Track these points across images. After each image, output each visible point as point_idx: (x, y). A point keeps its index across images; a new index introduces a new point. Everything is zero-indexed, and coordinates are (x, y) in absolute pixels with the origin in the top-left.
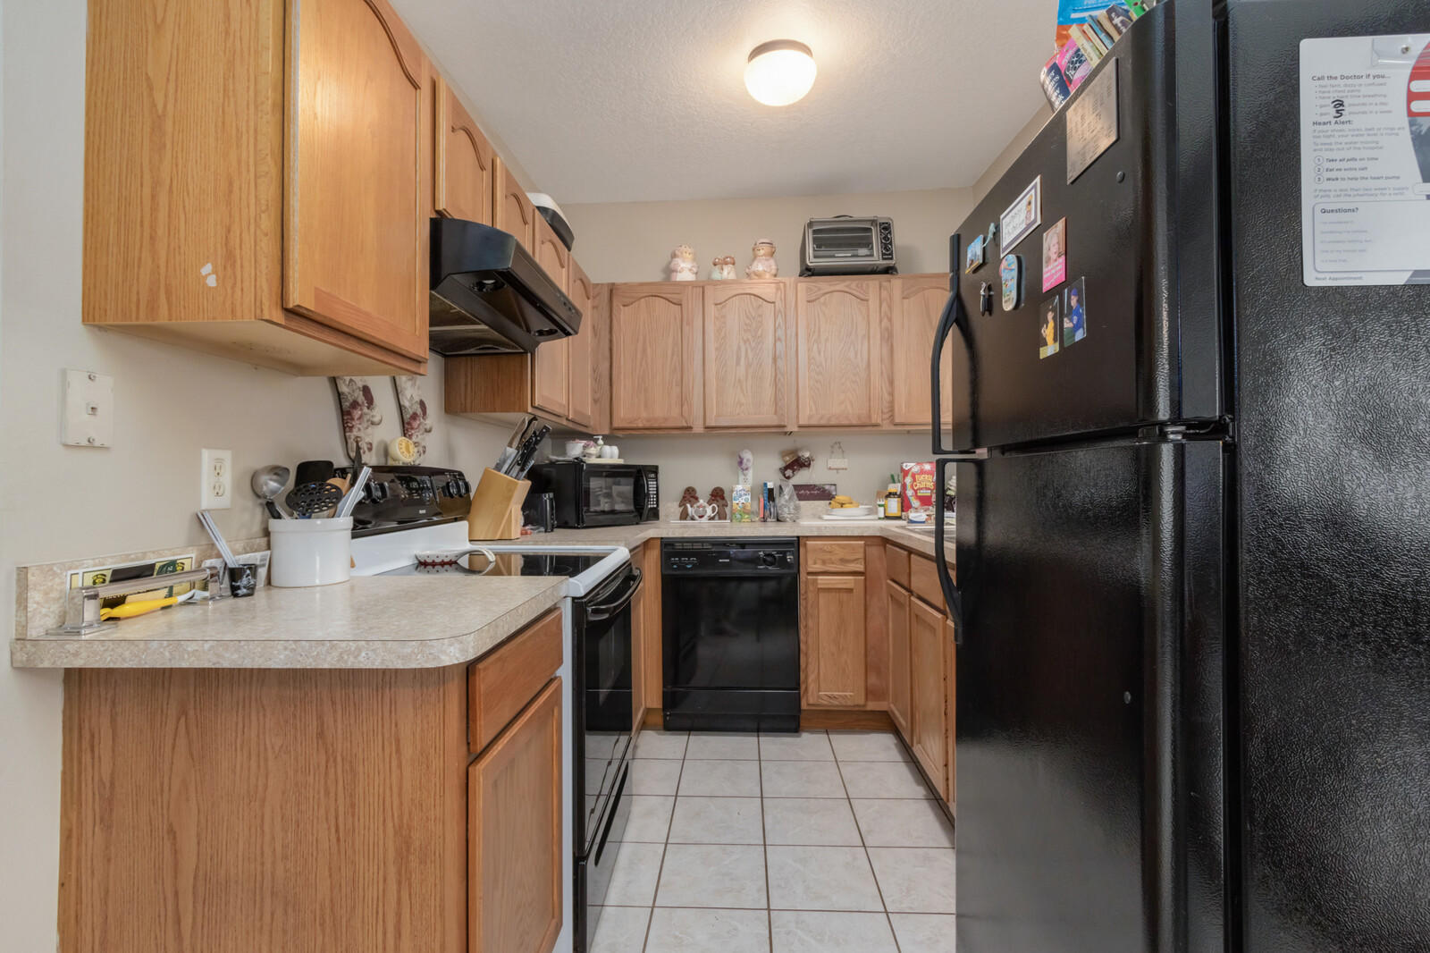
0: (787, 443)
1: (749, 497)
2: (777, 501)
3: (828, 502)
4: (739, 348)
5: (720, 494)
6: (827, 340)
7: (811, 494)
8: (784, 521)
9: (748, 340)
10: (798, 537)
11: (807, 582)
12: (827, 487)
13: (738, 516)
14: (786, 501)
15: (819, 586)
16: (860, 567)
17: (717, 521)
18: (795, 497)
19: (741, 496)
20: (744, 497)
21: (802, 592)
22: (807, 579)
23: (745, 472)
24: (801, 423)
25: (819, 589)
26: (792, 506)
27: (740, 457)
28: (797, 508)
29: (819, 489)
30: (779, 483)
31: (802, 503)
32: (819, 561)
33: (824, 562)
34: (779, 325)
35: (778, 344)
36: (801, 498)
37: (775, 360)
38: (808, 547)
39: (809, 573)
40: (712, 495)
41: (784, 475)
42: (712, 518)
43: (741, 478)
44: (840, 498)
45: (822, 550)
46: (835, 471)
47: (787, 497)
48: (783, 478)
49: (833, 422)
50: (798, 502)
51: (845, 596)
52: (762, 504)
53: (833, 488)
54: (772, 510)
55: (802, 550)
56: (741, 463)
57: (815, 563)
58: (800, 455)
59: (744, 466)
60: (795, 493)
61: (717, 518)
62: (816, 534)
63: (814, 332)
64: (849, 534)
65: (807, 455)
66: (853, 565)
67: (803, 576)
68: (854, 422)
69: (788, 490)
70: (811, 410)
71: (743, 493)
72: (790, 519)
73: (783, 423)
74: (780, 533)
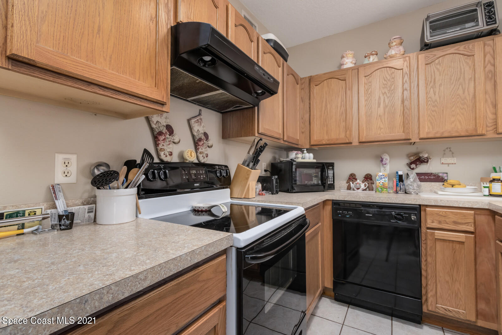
0: (413, 149)
1: (387, 179)
2: (405, 182)
3: (443, 183)
4: (380, 98)
5: (369, 177)
6: (440, 85)
7: (428, 178)
8: (410, 193)
9: (385, 93)
10: (420, 205)
11: (426, 233)
12: (440, 175)
13: (380, 189)
14: (411, 182)
15: (436, 237)
16: (471, 229)
17: (368, 192)
18: (418, 180)
19: (381, 179)
20: (383, 179)
21: (423, 239)
22: (426, 231)
23: (384, 166)
24: (422, 136)
25: (436, 239)
26: (415, 185)
27: (381, 158)
28: (419, 186)
29: (434, 176)
30: (406, 172)
31: (422, 183)
32: (435, 221)
33: (440, 222)
34: (406, 81)
35: (405, 92)
36: (421, 180)
37: (403, 102)
38: (428, 212)
39: (428, 228)
40: (365, 178)
41: (410, 167)
42: (364, 190)
43: (382, 169)
44: (451, 181)
45: (438, 214)
46: (447, 165)
47: (412, 180)
48: (410, 169)
49: (446, 135)
50: (419, 183)
51: (458, 246)
52: (395, 184)
53: (445, 175)
54: (402, 187)
55: (422, 213)
56: (382, 161)
57: (433, 222)
58: (421, 155)
59: (384, 162)
60: (417, 178)
61: (368, 189)
62: (433, 204)
63: (431, 82)
64: (461, 206)
65: (426, 156)
66: (464, 226)
67: (423, 229)
68: (463, 134)
69: (413, 175)
70: (429, 128)
71: (383, 177)
72: (414, 192)
73: (409, 138)
74: (407, 201)
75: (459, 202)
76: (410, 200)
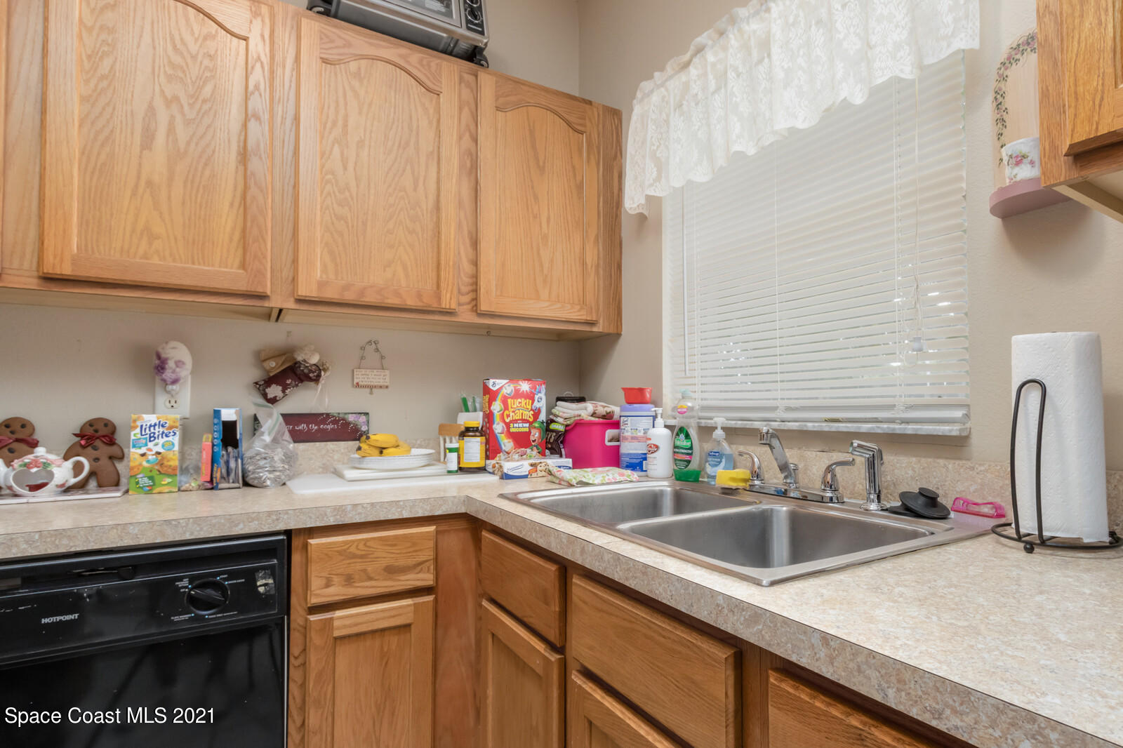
0: (271, 335)
1: (176, 440)
2: (244, 445)
3: (356, 443)
4: (151, 110)
5: (103, 431)
6: (360, 144)
7: (319, 430)
8: (261, 486)
9: (176, 99)
10: (288, 533)
11: (306, 628)
12: (351, 418)
13: (145, 481)
14: (266, 446)
15: (337, 633)
16: (427, 579)
17: (95, 496)
18: (287, 436)
19: (152, 438)
20: (161, 441)
21: (295, 650)
22: (307, 620)
23: (170, 387)
24: (303, 291)
25: (336, 639)
26: (278, 455)
27: (159, 357)
28: (289, 458)
29: (335, 422)
30: (252, 410)
31: (302, 446)
32: (336, 579)
33: (349, 580)
34: (257, 87)
35: (252, 125)
36: (298, 437)
37: (244, 156)
38: (313, 553)
39: (314, 610)
40: (81, 435)
41: (265, 396)
42: (68, 490)
43: (162, 400)
44: (378, 438)
45: (344, 553)
46: (368, 390)
47: (267, 438)
48: (261, 401)
49: (371, 298)
50: (291, 446)
51: (393, 641)
52: (206, 456)
53: (363, 419)
54: (232, 465)
55: (296, 558)
56: (161, 367)
57: (328, 585)
58: (299, 358)
59: (168, 375)
60: (286, 430)
61: (93, 484)
62: (331, 521)
63: (335, 123)
64: (406, 515)
65: (314, 359)
66: (411, 576)
67: (298, 614)
68: (411, 302)
69: (272, 422)
70: (325, 268)
71: (158, 430)
72: (275, 480)
73: (260, 289)
74: (241, 526)
75: (401, 503)
76: (253, 520)
